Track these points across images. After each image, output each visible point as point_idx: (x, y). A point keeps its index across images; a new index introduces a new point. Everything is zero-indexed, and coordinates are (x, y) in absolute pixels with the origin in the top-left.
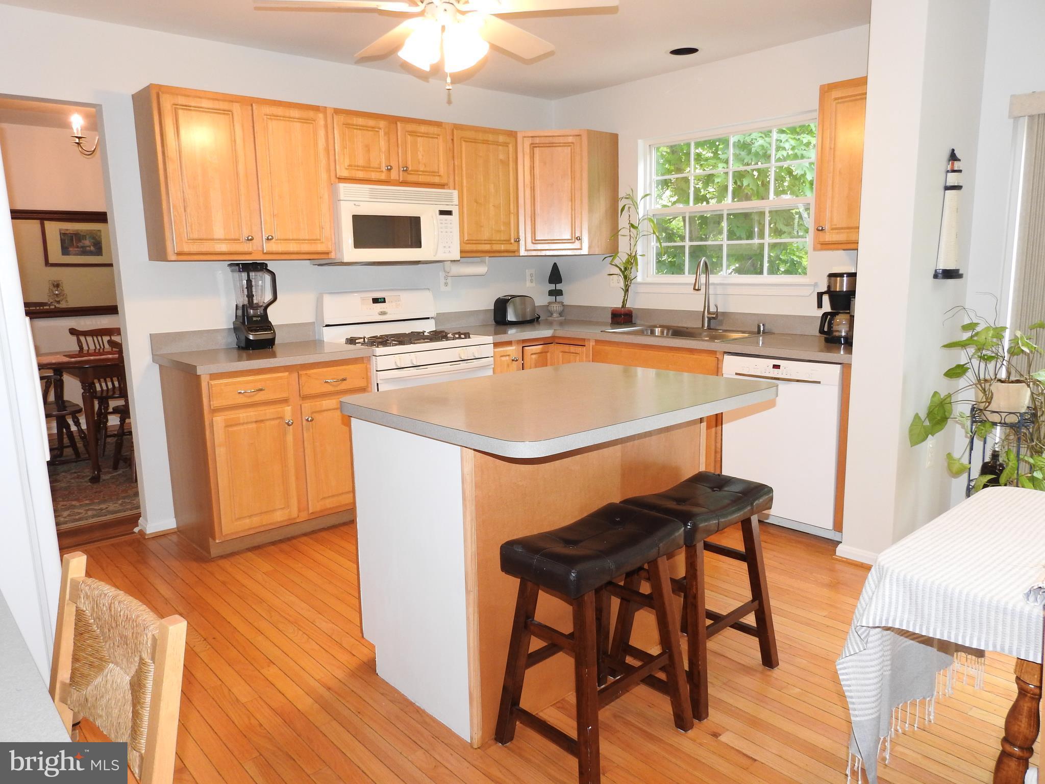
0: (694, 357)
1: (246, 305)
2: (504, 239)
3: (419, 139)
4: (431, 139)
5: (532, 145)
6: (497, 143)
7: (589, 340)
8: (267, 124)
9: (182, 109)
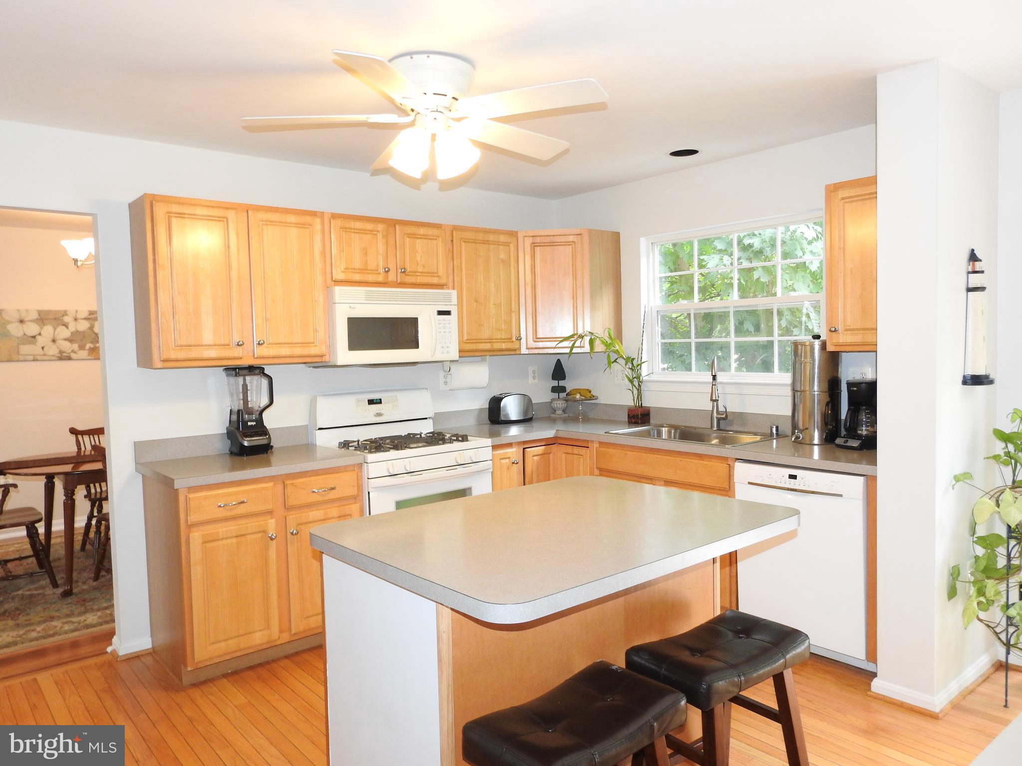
0: (705, 463)
1: (241, 410)
2: (506, 337)
3: (418, 241)
4: (430, 241)
5: (533, 245)
6: (499, 243)
7: (592, 442)
8: (262, 229)
9: (176, 217)
